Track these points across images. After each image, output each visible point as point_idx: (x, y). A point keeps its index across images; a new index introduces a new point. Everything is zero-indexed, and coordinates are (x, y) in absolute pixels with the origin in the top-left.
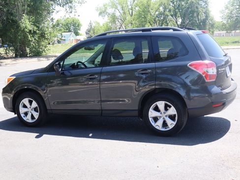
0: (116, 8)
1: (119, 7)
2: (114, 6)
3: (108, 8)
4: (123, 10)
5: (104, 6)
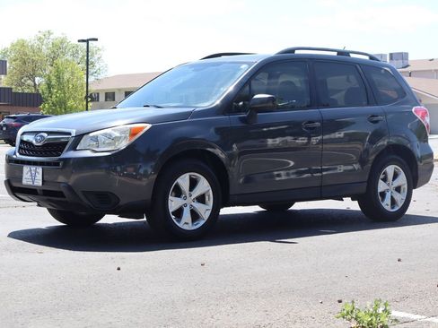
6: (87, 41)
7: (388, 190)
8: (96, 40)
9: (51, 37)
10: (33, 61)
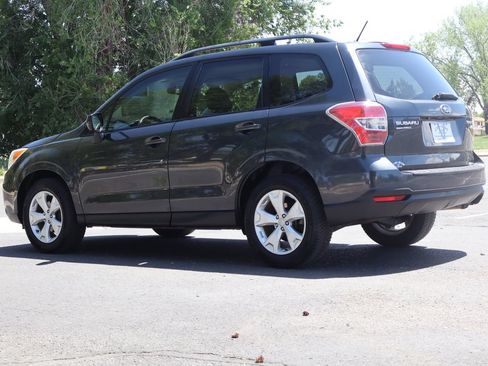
0: (461, 45)
1: (469, 43)
2: (455, 40)
3: (438, 46)
4: (478, 50)
5: (427, 39)
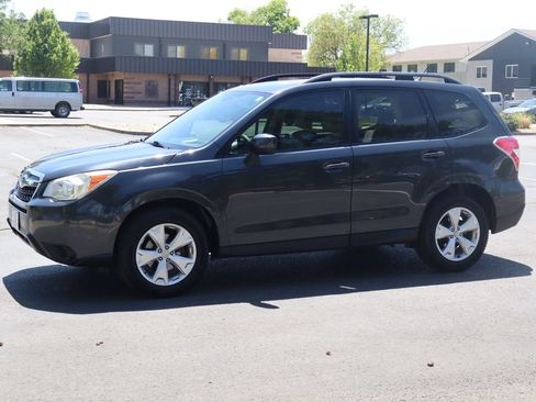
6: (368, 18)
7: (452, 237)
8: (377, 16)
9: (354, 10)
10: (334, 35)
